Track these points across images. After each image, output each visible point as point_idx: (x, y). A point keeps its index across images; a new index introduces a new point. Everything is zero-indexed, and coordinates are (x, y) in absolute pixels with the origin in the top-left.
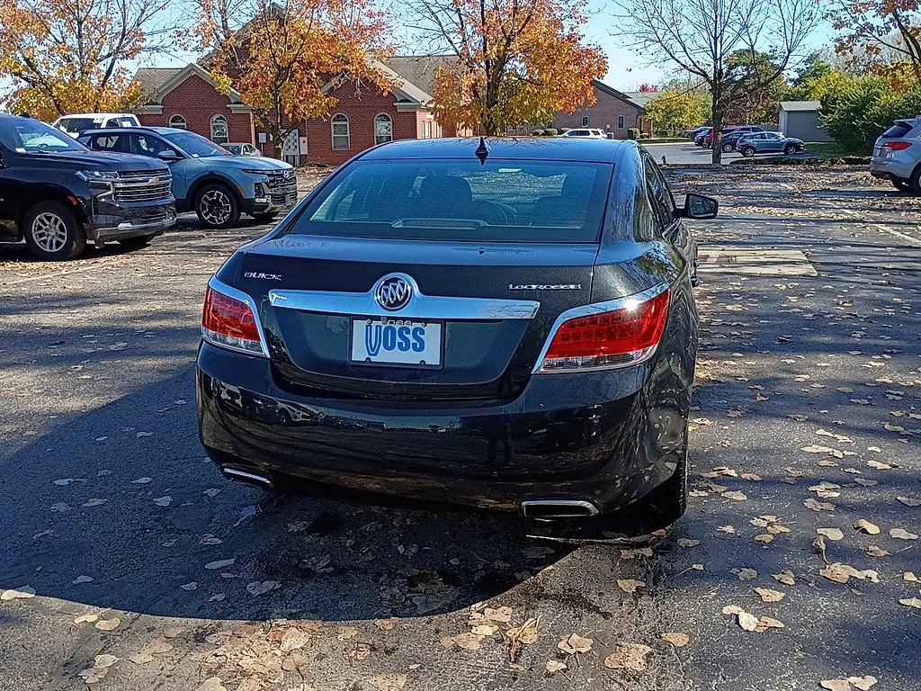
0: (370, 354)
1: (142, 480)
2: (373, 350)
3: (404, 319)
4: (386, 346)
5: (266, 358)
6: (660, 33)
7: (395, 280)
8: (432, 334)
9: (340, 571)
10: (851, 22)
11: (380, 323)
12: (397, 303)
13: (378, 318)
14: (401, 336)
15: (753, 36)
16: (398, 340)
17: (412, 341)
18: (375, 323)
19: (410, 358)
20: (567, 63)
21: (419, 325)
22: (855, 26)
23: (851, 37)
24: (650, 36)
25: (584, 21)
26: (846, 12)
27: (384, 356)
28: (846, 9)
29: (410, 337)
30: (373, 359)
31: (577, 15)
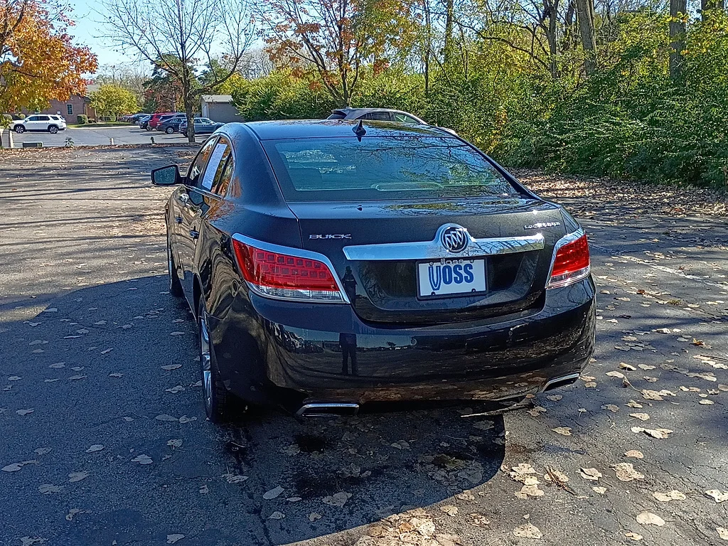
0: (434, 289)
1: (94, 448)
2: (436, 286)
3: (458, 259)
4: (446, 282)
5: (346, 304)
6: (136, 38)
7: (453, 229)
8: (479, 269)
9: (377, 472)
10: (277, 38)
11: (439, 264)
12: (459, 247)
13: (439, 260)
14: (456, 272)
15: (207, 45)
16: (454, 275)
17: (464, 275)
18: (435, 264)
19: (464, 288)
20: (62, 59)
21: (468, 262)
22: (280, 41)
23: (279, 50)
24: (129, 40)
25: (72, 23)
26: (272, 31)
27: (445, 289)
28: (272, 29)
29: (462, 272)
30: (437, 293)
31: (65, 18)
